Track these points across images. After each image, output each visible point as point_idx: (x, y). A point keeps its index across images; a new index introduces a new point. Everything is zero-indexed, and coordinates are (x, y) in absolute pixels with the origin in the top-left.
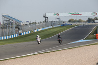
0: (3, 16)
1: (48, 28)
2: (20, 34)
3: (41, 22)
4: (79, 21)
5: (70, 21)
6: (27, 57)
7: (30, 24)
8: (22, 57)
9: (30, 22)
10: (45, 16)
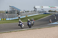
0: (10, 6)
1: (36, 14)
2: (19, 17)
3: (32, 11)
4: (55, 12)
5: (49, 11)
6: (23, 31)
7: (26, 11)
8: (20, 31)
9: (25, 11)
10: (34, 8)
